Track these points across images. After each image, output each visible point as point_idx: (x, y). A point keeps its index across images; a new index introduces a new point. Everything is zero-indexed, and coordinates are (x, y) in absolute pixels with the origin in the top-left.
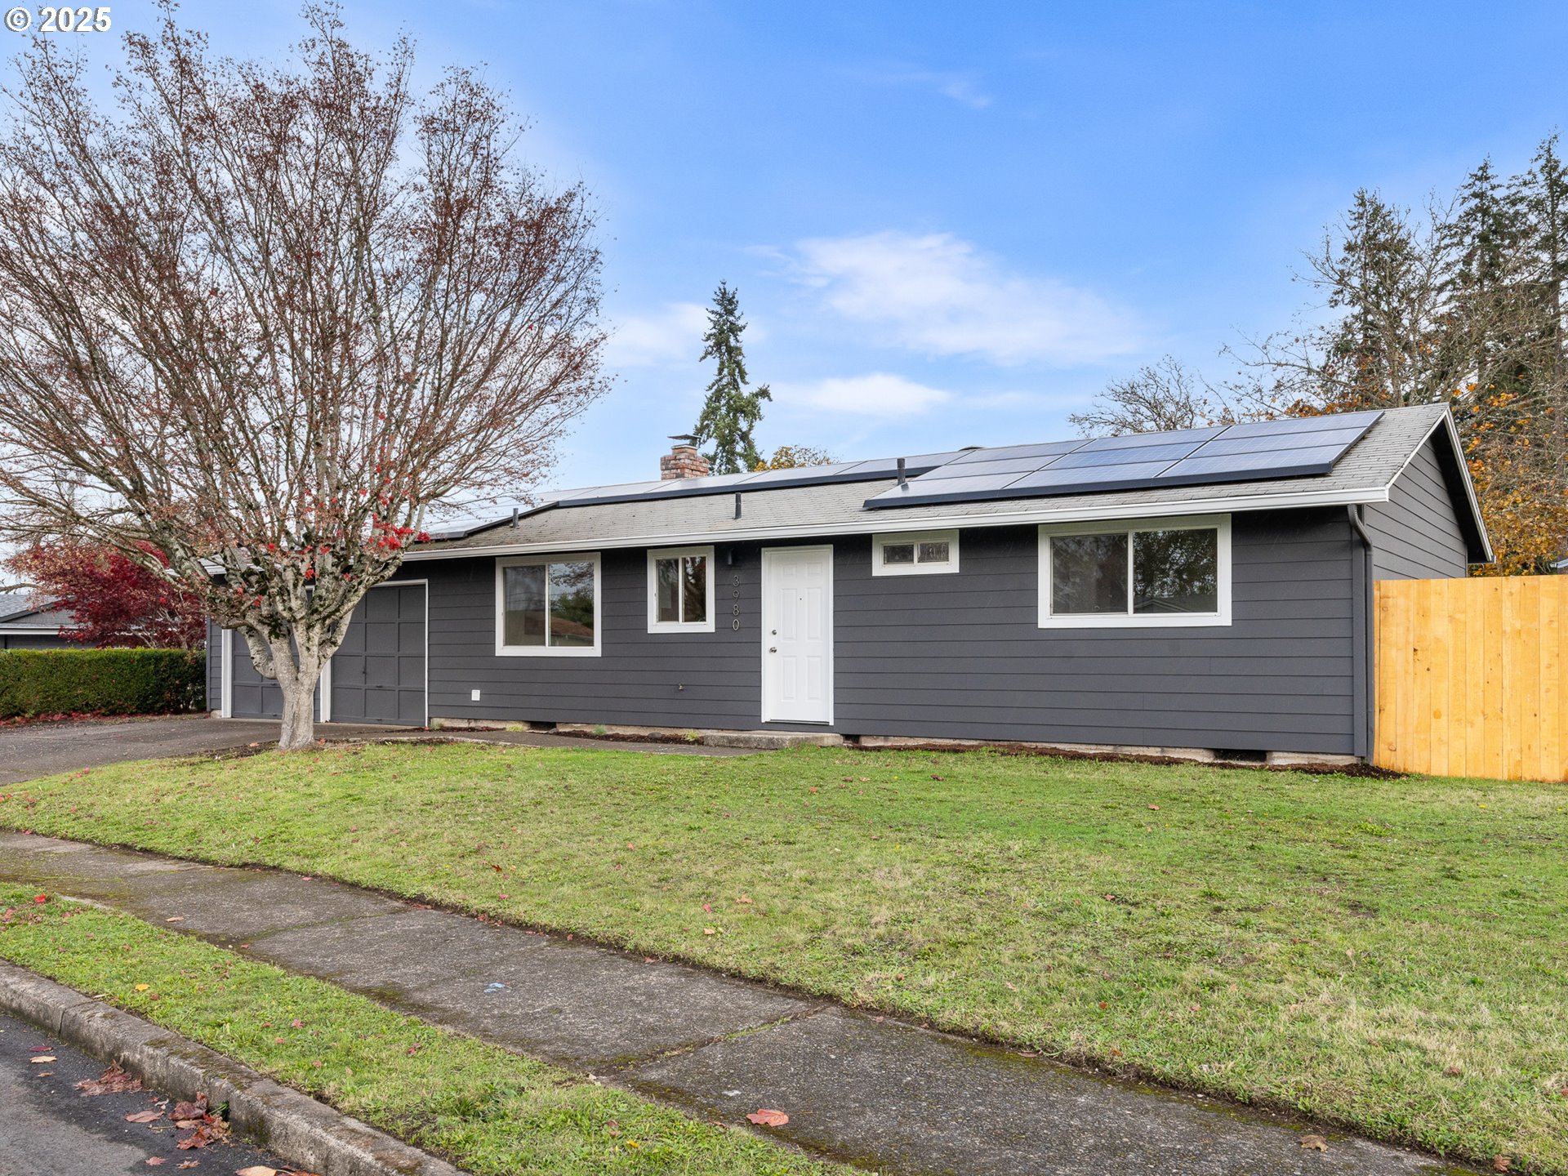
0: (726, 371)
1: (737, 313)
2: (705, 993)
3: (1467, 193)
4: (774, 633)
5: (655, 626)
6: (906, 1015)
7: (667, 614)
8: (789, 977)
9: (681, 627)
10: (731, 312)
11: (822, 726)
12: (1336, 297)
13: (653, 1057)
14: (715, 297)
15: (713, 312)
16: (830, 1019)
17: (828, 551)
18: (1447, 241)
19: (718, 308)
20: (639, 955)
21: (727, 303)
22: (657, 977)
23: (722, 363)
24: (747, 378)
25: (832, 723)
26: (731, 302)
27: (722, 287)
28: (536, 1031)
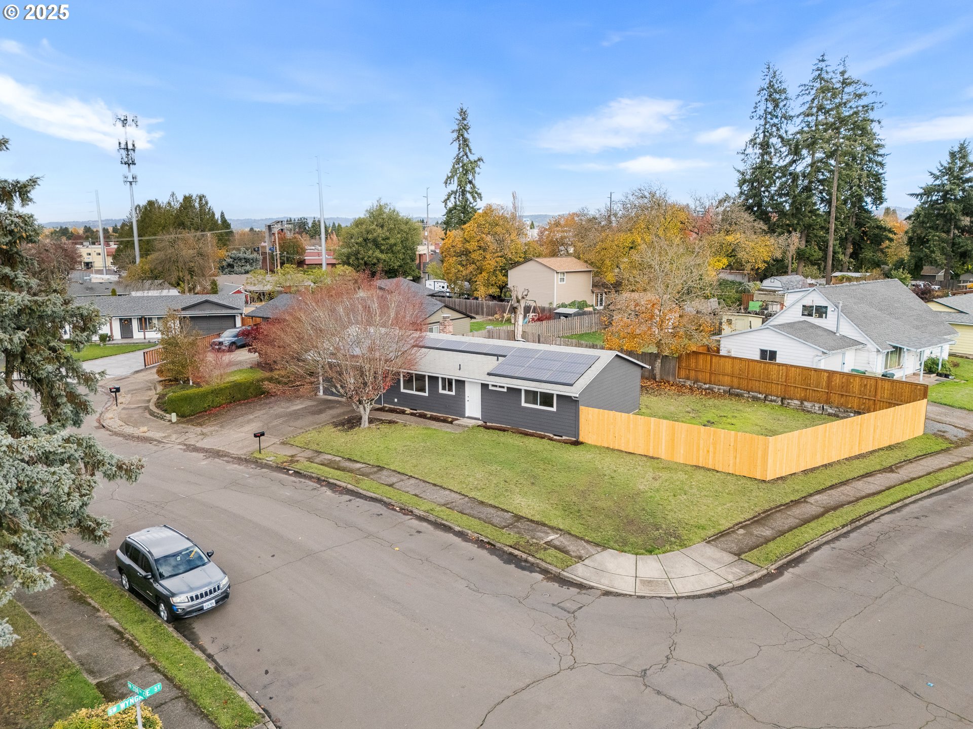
0: (461, 150)
1: (468, 120)
2: (453, 495)
3: (815, 68)
4: (468, 397)
5: (441, 391)
6: (475, 499)
7: (444, 388)
8: (463, 493)
9: (446, 392)
10: (464, 119)
11: (478, 419)
12: (753, 114)
13: (448, 504)
14: (458, 111)
15: (456, 119)
16: (466, 499)
17: (480, 383)
18: (803, 92)
19: (459, 117)
20: (444, 488)
21: (463, 114)
22: (447, 492)
23: (460, 145)
24: (473, 151)
25: (480, 419)
27: (461, 106)
28: (435, 501)
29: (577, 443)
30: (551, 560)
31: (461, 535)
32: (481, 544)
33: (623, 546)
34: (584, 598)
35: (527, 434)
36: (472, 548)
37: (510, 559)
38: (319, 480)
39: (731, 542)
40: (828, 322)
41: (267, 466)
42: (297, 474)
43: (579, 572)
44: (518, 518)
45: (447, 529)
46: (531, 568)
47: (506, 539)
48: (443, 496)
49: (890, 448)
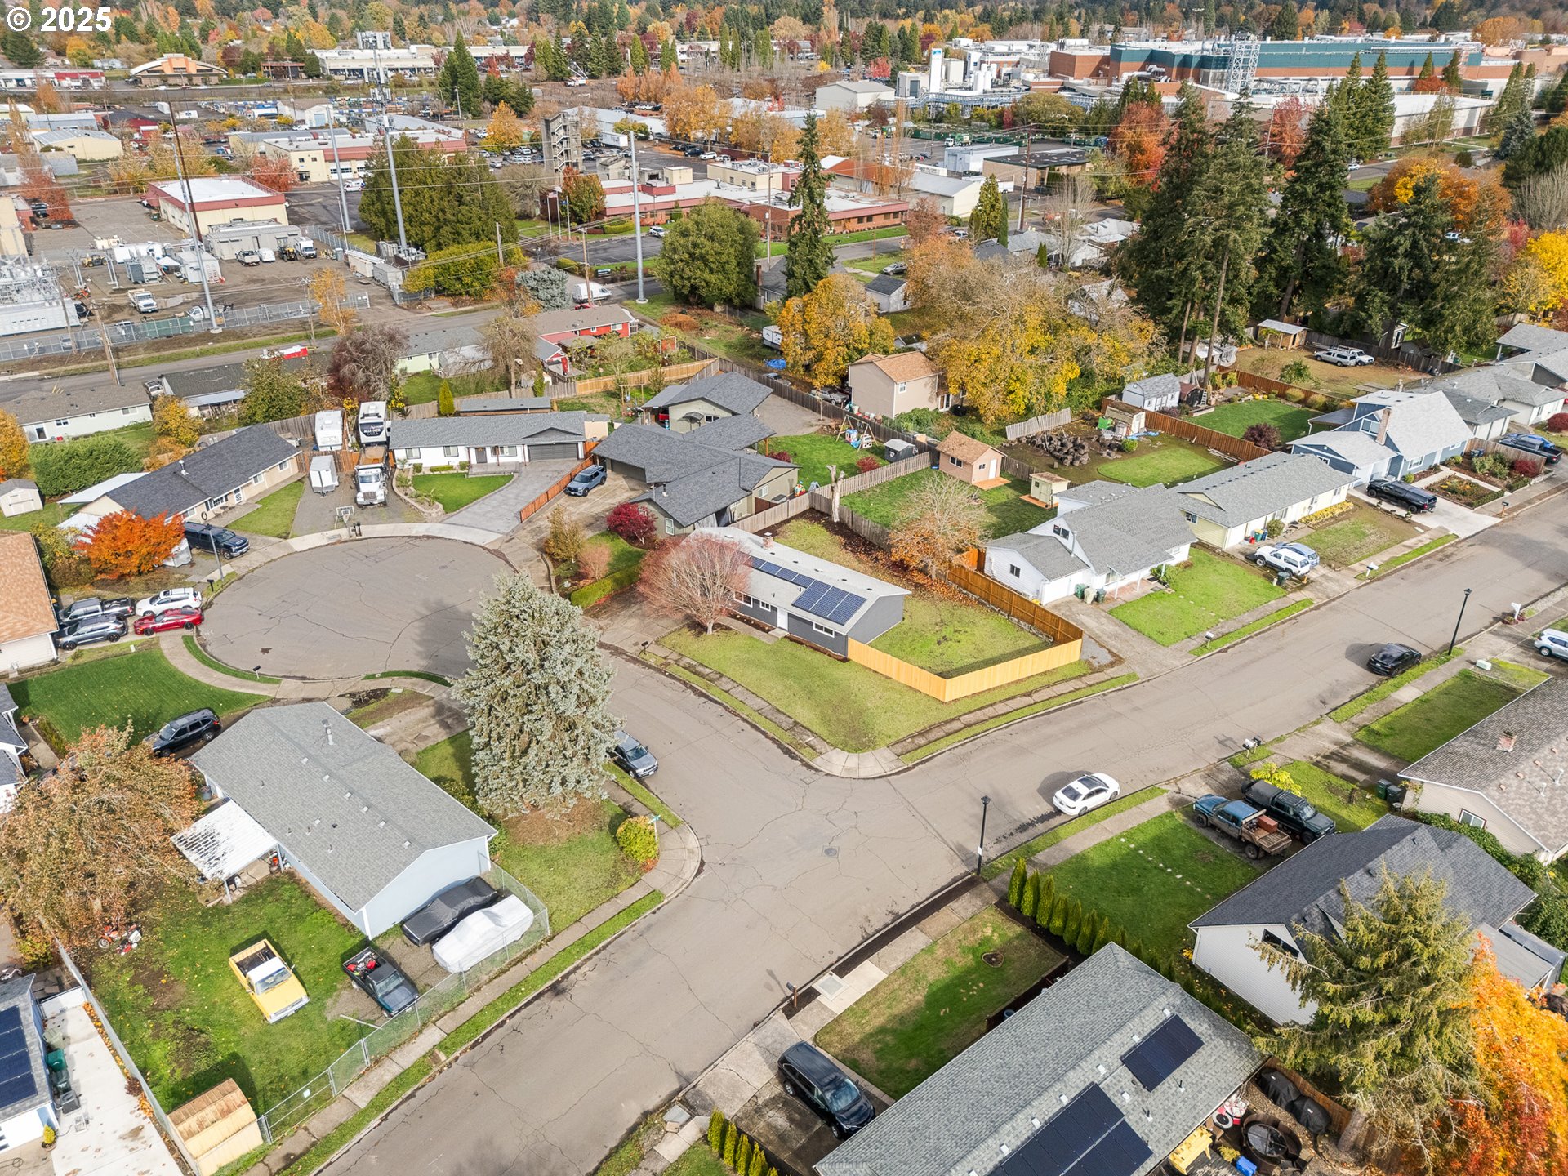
2: (763, 703)
5: (762, 609)
6: (775, 707)
8: (769, 702)
9: (765, 609)
13: (759, 710)
16: (770, 707)
20: (758, 697)
22: (761, 701)
28: (752, 706)
29: (845, 660)
30: (805, 754)
31: (764, 733)
32: (774, 740)
33: (845, 747)
34: (817, 776)
35: (816, 649)
36: (769, 742)
37: (787, 752)
38: (685, 683)
39: (899, 749)
40: (1068, 543)
41: (650, 667)
42: (671, 676)
43: (817, 762)
44: (796, 723)
45: (757, 729)
46: (795, 758)
47: (786, 738)
48: (757, 703)
49: (1044, 673)
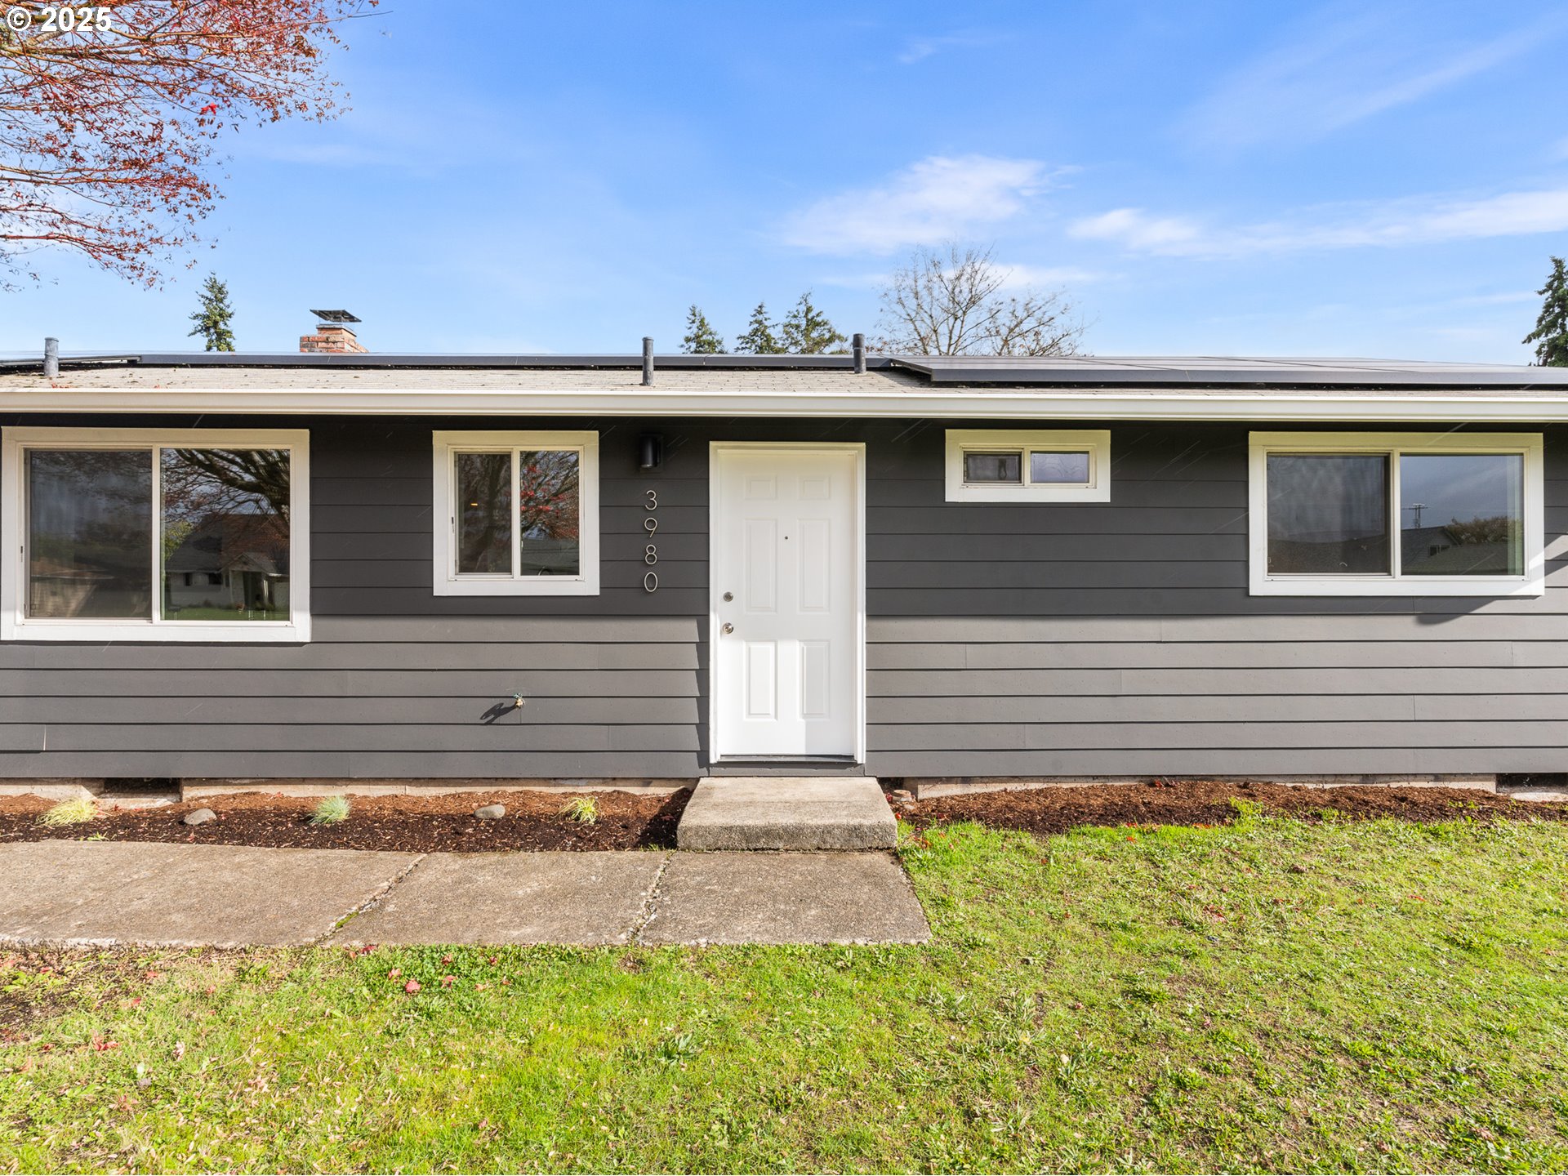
1: (226, 301)
4: (728, 597)
5: (452, 582)
7: (482, 560)
9: (516, 584)
10: (220, 300)
11: (842, 764)
14: (205, 284)
15: (202, 296)
17: (852, 456)
19: (209, 294)
21: (217, 292)
25: (861, 758)
26: (220, 290)
27: (212, 276)
